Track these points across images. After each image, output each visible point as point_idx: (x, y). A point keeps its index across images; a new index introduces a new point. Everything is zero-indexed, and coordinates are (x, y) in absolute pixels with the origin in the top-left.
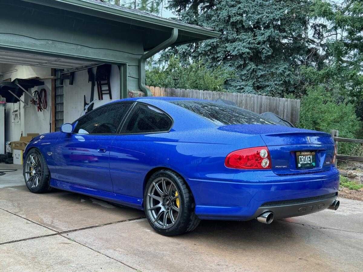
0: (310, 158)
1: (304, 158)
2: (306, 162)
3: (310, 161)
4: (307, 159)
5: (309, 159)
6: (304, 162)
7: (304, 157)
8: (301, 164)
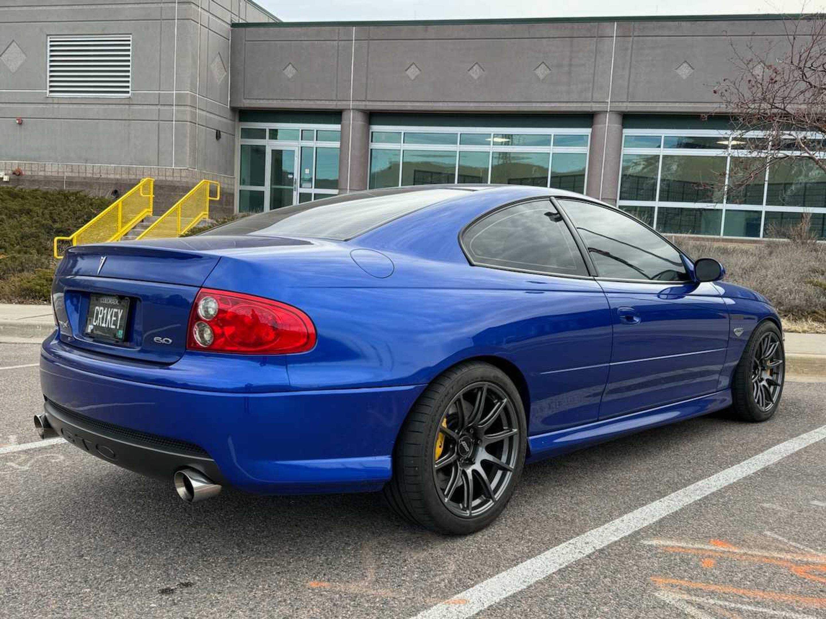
0: (116, 315)
1: (104, 314)
2: (106, 323)
3: (115, 324)
4: (109, 317)
5: (114, 318)
6: (102, 323)
7: (105, 311)
8: (94, 326)
